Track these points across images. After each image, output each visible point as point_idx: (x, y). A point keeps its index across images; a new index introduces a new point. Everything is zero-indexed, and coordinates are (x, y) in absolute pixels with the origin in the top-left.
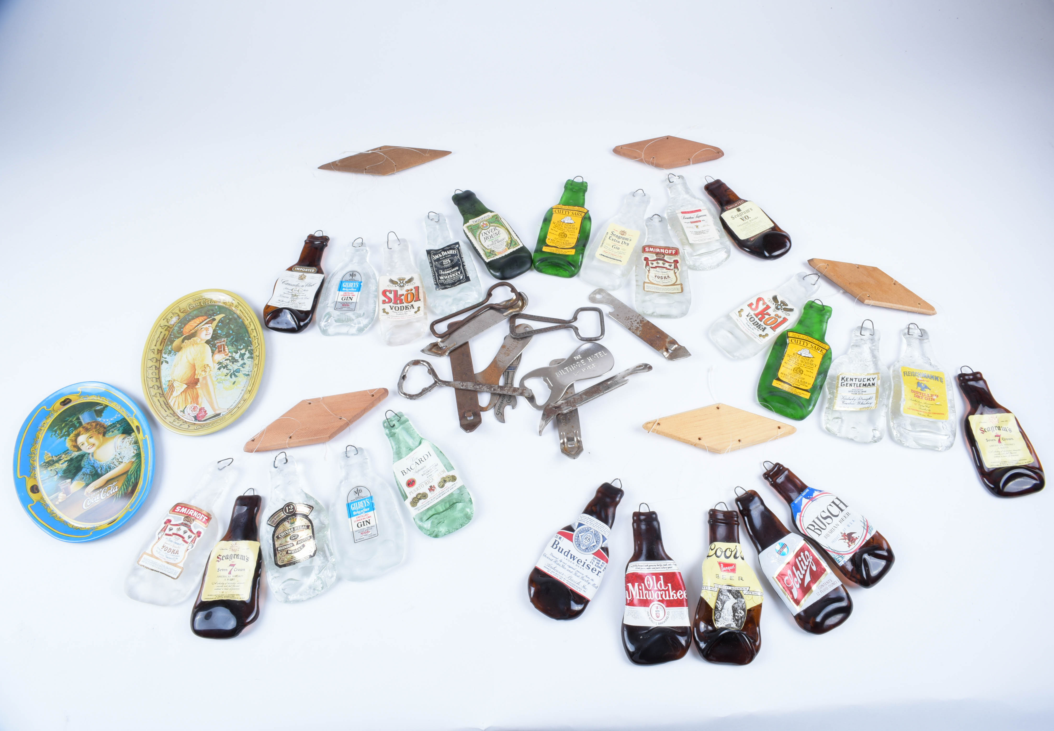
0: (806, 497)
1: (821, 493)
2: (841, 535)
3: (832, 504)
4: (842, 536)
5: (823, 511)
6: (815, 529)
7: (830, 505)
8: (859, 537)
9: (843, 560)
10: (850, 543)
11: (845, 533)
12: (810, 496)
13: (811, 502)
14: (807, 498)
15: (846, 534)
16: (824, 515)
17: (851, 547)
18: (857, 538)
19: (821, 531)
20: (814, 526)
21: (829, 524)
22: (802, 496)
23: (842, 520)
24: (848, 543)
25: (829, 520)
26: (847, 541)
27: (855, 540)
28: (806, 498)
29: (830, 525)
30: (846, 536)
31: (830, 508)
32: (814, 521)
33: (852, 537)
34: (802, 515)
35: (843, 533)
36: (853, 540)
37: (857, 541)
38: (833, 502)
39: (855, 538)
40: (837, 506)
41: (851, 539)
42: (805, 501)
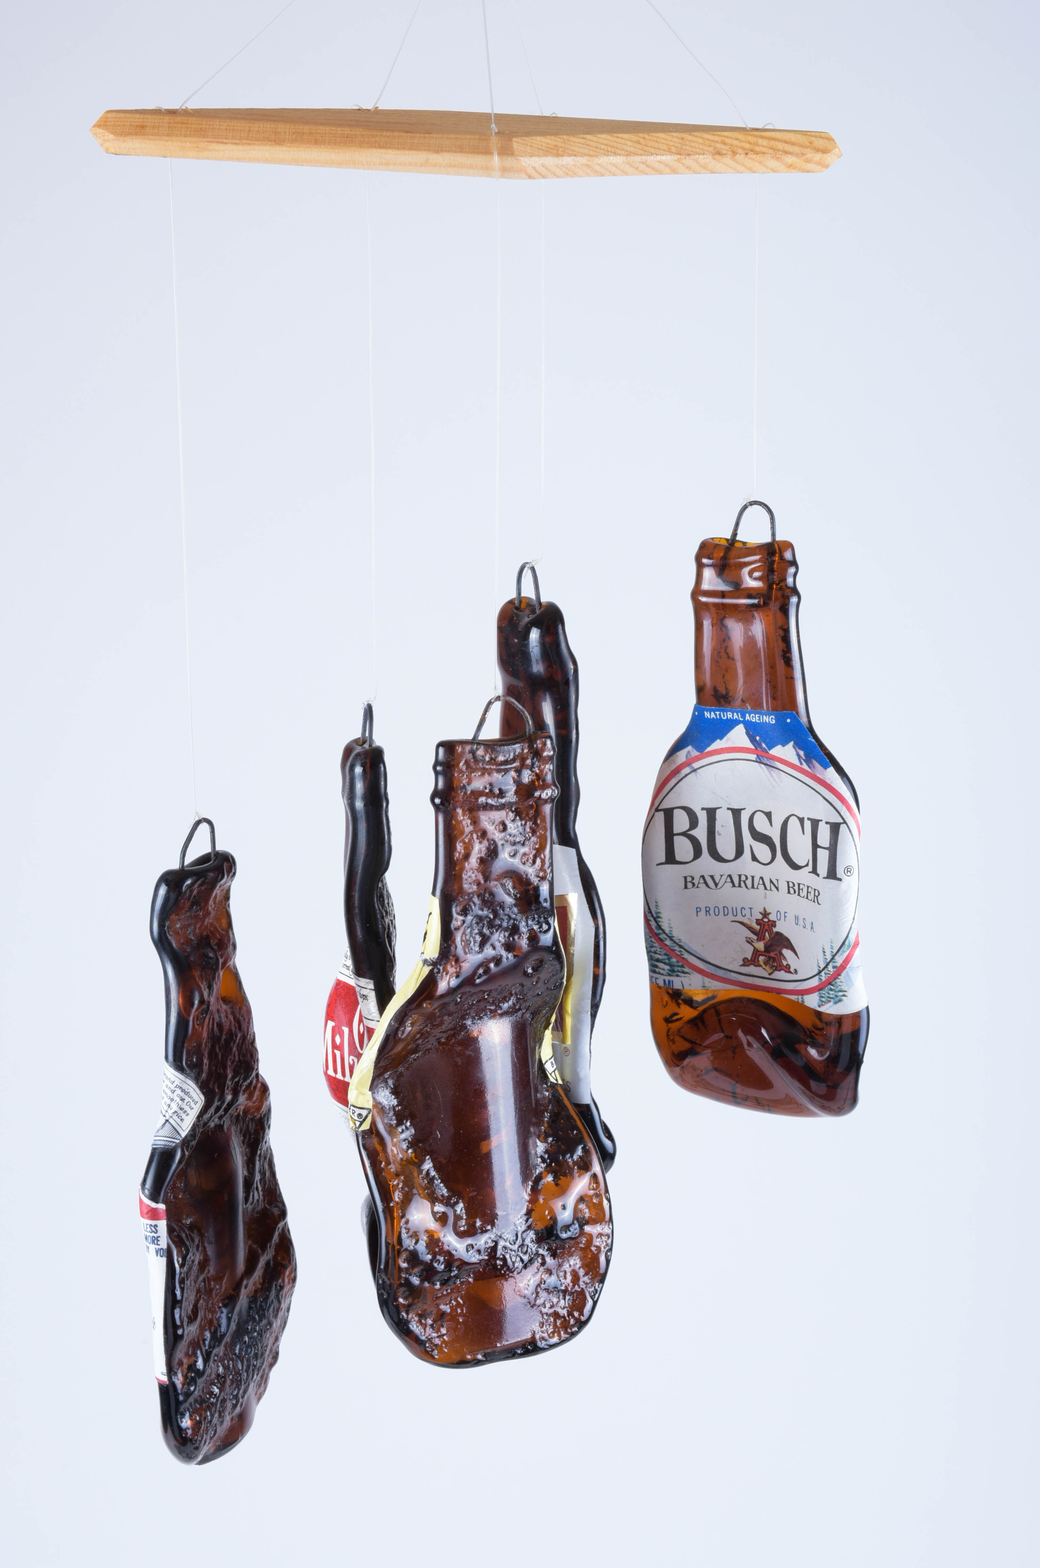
0: (752, 730)
1: (805, 766)
2: (760, 917)
3: (808, 825)
4: (758, 922)
5: (769, 815)
6: (684, 834)
7: (801, 820)
8: (796, 971)
9: (667, 978)
10: (762, 959)
11: (773, 924)
12: (763, 739)
13: (753, 757)
14: (752, 739)
15: (775, 930)
16: (761, 824)
17: (752, 969)
18: (787, 969)
19: (698, 853)
20: (694, 823)
21: (754, 858)
22: (744, 716)
23: (796, 888)
24: (756, 952)
25: (763, 852)
26: (761, 946)
27: (780, 967)
28: (748, 733)
29: (755, 863)
30: (771, 932)
31: (794, 824)
32: (711, 813)
33: (781, 954)
34: (696, 765)
35: (772, 917)
36: (774, 960)
37: (781, 975)
38: (815, 823)
39: (785, 963)
40: (815, 846)
41: (772, 954)
42: (738, 736)
